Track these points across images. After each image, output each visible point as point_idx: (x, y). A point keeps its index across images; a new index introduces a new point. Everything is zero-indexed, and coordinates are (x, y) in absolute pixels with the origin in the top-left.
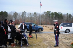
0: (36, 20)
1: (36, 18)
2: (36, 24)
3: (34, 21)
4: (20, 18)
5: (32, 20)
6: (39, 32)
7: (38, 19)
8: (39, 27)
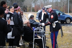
0: (63, 5)
1: (64, 3)
2: (63, 11)
3: (60, 7)
4: (41, 3)
5: (57, 5)
6: (66, 23)
7: (66, 4)
8: (66, 17)
